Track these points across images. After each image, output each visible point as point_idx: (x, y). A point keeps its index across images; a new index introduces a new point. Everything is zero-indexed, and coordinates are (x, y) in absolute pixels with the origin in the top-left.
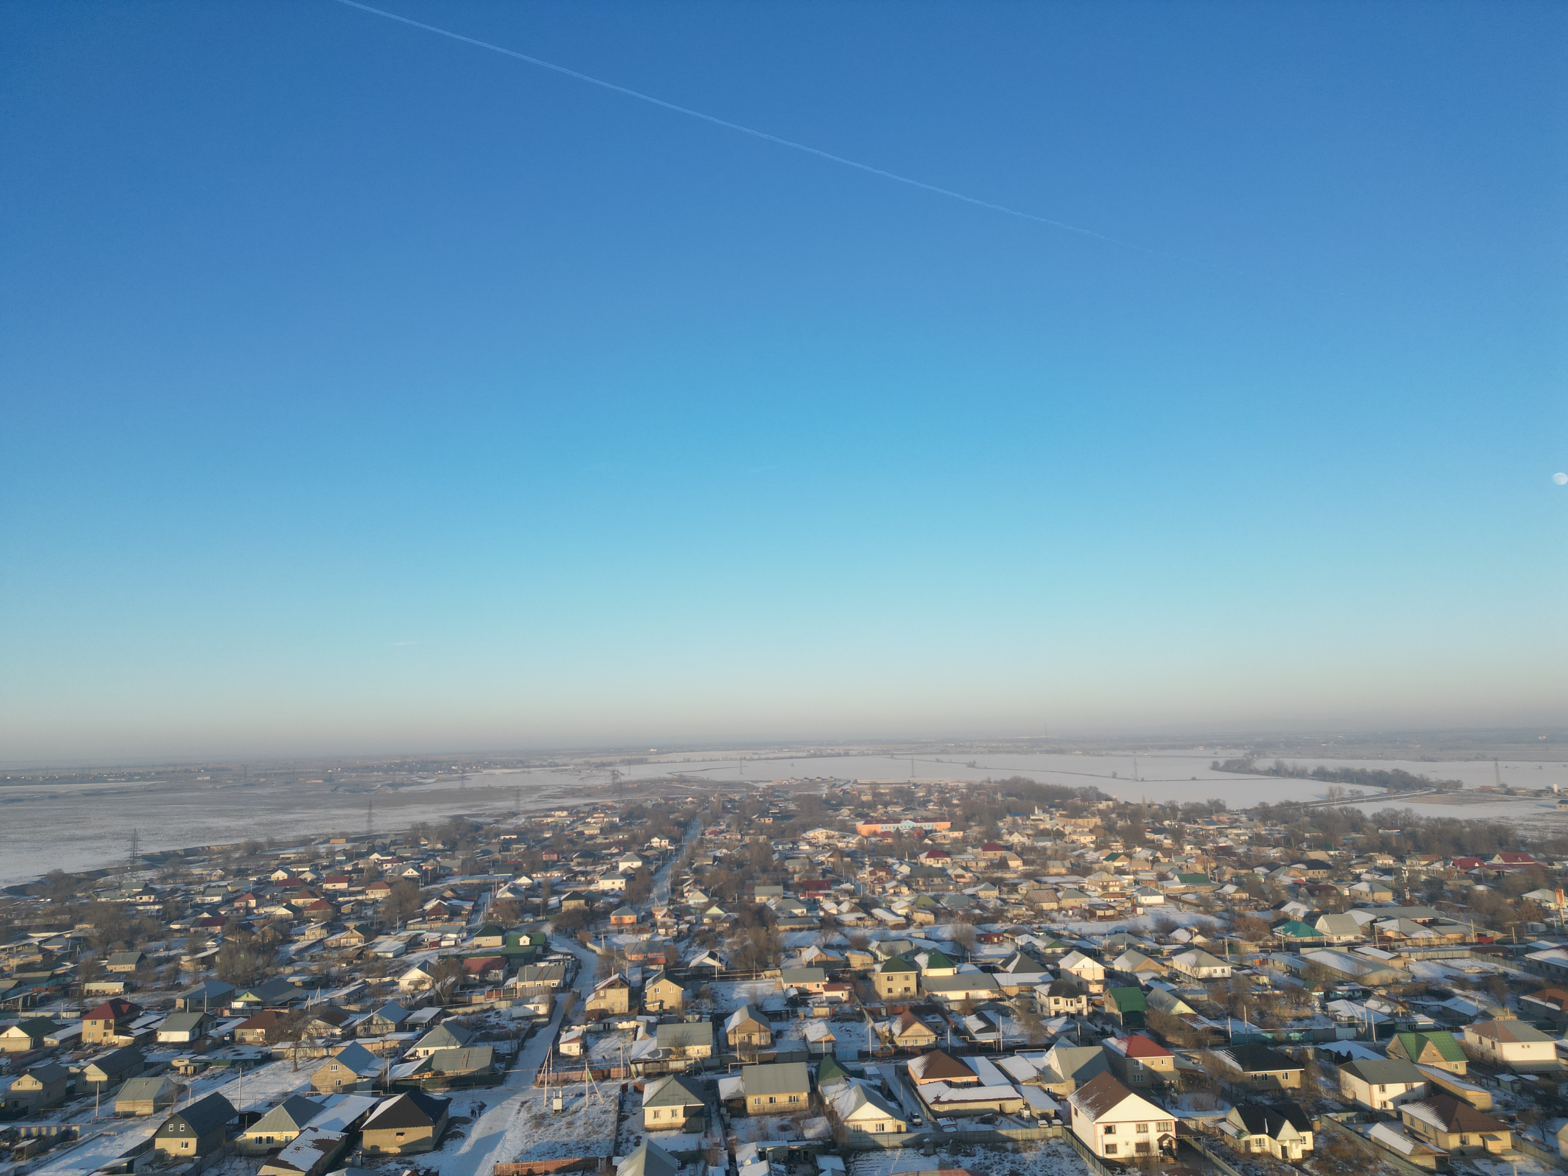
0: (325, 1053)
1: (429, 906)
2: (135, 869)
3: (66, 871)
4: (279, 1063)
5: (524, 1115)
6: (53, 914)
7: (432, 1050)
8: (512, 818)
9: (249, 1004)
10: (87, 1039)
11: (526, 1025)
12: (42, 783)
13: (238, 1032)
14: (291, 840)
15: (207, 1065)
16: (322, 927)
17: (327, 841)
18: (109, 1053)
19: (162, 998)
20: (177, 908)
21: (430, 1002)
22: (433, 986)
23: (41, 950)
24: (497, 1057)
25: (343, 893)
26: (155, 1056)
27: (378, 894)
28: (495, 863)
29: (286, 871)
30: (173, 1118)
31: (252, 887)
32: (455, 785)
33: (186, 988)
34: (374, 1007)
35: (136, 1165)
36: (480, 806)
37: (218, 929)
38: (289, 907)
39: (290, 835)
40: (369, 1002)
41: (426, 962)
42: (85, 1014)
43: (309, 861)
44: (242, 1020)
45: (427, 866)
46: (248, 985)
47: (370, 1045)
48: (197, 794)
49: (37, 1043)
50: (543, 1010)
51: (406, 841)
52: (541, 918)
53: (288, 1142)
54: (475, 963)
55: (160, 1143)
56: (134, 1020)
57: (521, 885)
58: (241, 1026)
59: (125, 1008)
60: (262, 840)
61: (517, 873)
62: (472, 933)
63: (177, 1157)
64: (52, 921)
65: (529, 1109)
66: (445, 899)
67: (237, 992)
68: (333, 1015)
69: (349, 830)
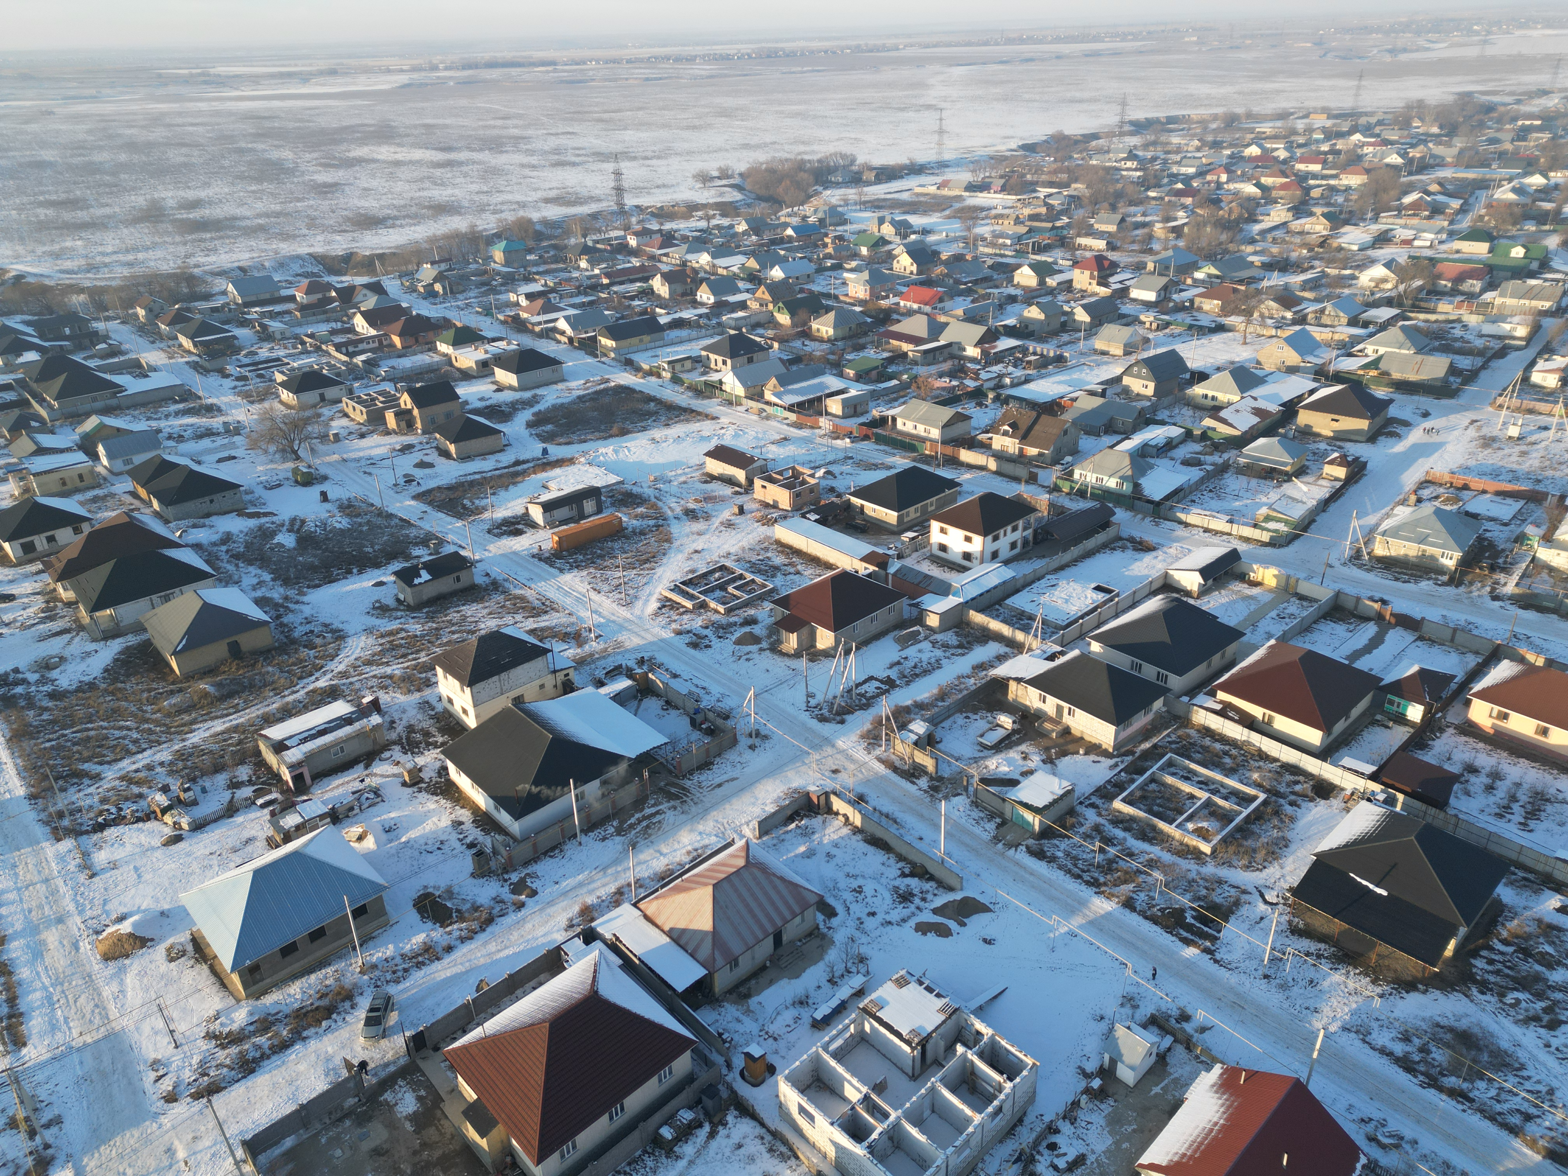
0: (1273, 332)
1: (1408, 200)
2: (1122, 134)
3: (1066, 133)
4: (1230, 334)
5: (1472, 432)
6: (1055, 172)
7: (1382, 350)
8: (1540, 97)
9: (1210, 276)
10: (1077, 285)
11: (1496, 345)
12: (1050, 43)
13: (1197, 300)
14: (1269, 112)
15: (1167, 324)
16: (1289, 210)
17: (1306, 116)
18: (1093, 299)
19: (1136, 260)
20: (1155, 177)
21: (1389, 302)
22: (1396, 287)
23: (1046, 204)
24: (1453, 370)
25: (1315, 176)
26: (1127, 309)
27: (1353, 180)
28: (1502, 156)
29: (1260, 146)
30: (1137, 363)
31: (1225, 161)
32: (1472, 52)
33: (1157, 253)
34: (1329, 298)
35: (1108, 393)
36: (1499, 80)
37: (1189, 201)
38: (1258, 185)
39: (1269, 108)
40: (1325, 292)
41: (1393, 260)
42: (1076, 264)
43: (1285, 137)
44: (1201, 290)
45: (1415, 153)
46: (1211, 257)
47: (1319, 334)
48: (1183, 56)
49: (1042, 282)
50: (1522, 331)
51: (1395, 122)
52: (1547, 227)
53: (1230, 404)
54: (1451, 269)
55: (1127, 381)
56: (1112, 275)
57: (1530, 186)
58: (1200, 295)
59: (1106, 263)
60: (1240, 110)
61: (1530, 169)
62: (1452, 235)
63: (1138, 395)
64: (1054, 179)
65: (1479, 428)
66: (1428, 193)
67: (1200, 263)
68: (1287, 299)
69: (1332, 105)
